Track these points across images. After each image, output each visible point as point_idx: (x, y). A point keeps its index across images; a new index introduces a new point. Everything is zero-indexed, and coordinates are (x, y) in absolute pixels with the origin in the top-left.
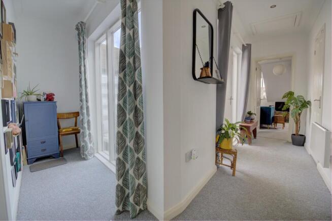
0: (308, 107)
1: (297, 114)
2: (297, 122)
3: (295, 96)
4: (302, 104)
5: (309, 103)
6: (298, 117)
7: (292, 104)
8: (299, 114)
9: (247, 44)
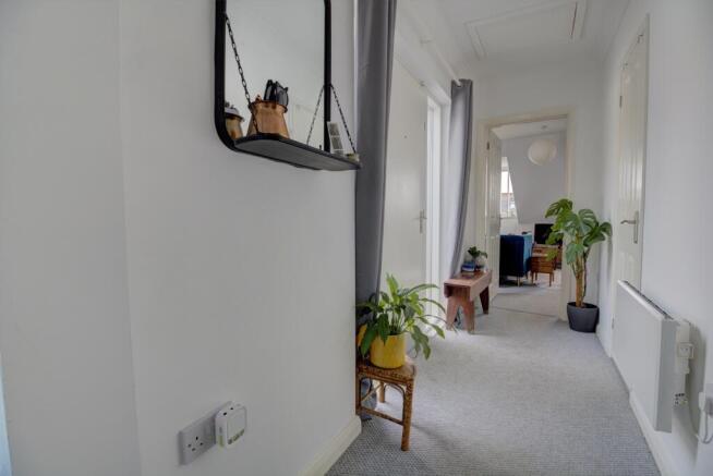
0: (604, 239)
1: (580, 254)
2: (580, 274)
3: (575, 210)
4: (590, 230)
5: (606, 227)
6: (581, 261)
7: (567, 230)
8: (585, 255)
9: (462, 81)
